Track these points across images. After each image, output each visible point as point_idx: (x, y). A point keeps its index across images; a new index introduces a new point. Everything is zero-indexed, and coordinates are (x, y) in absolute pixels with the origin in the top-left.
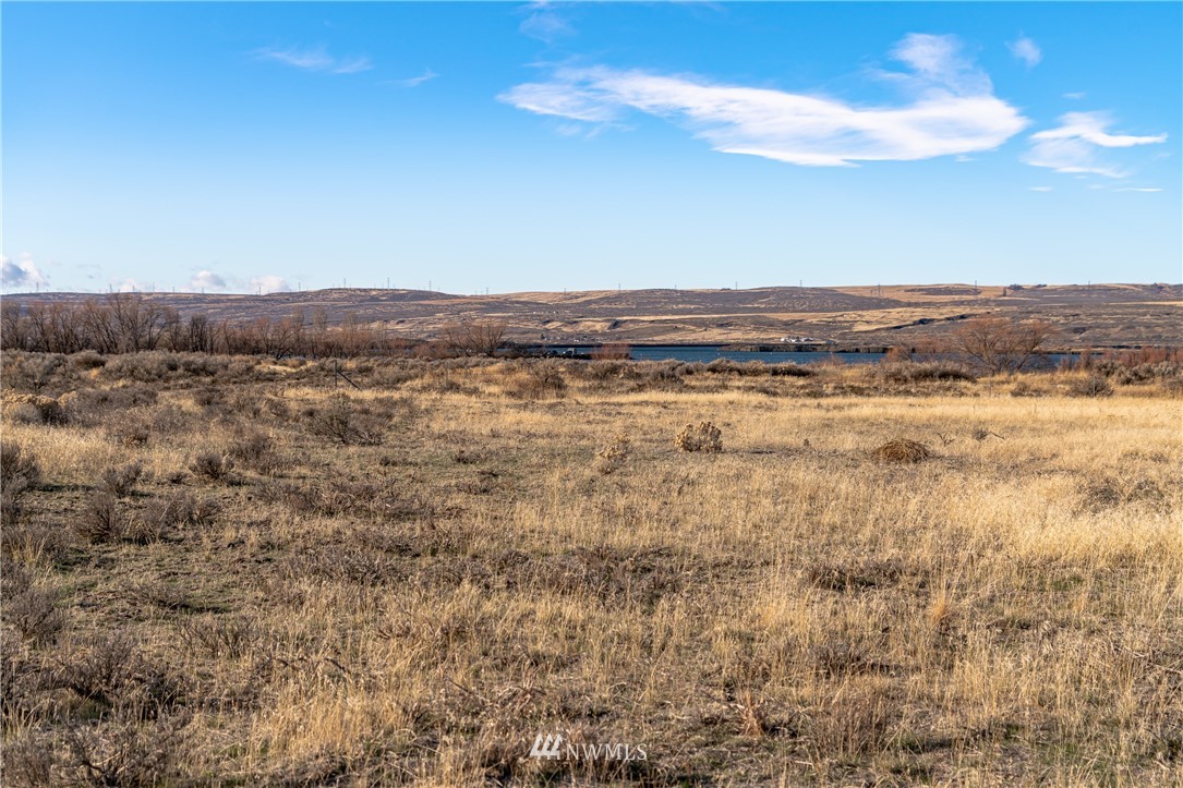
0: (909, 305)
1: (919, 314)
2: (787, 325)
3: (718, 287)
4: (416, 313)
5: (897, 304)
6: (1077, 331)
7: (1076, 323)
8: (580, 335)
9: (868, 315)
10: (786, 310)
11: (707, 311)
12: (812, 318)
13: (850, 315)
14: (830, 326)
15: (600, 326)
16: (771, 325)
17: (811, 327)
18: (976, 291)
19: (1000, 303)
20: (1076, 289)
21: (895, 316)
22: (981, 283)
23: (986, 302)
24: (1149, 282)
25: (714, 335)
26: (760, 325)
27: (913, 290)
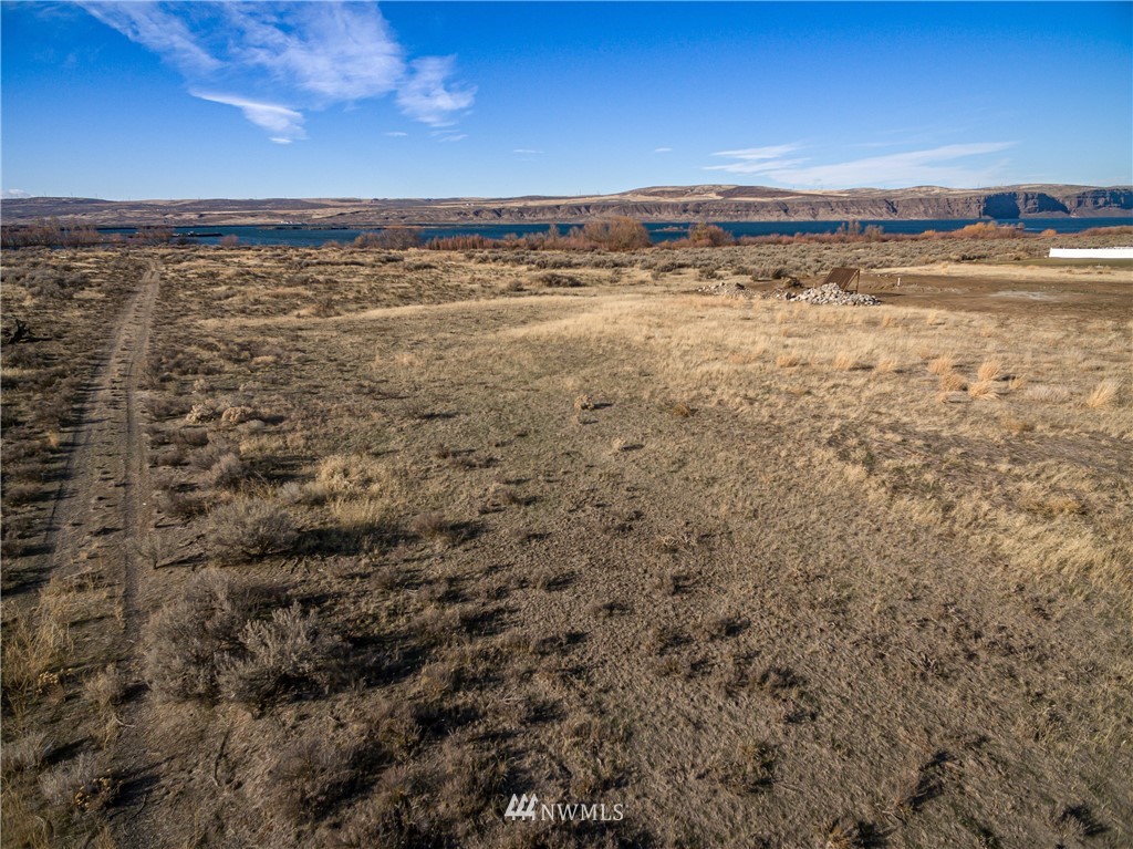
0: (334, 207)
1: (339, 211)
2: (283, 216)
3: (247, 198)
4: (91, 210)
5: (328, 206)
6: (403, 218)
7: (402, 215)
8: (184, 221)
9: (318, 211)
10: (280, 209)
11: (244, 209)
12: (293, 213)
13: (310, 211)
14: (302, 216)
15: (193, 216)
16: (276, 216)
17: (293, 217)
18: (360, 201)
19: (371, 206)
20: (399, 200)
21: (330, 212)
22: (362, 198)
23: (365, 206)
24: (426, 197)
25: (250, 221)
26: (271, 216)
27: (333, 200)
